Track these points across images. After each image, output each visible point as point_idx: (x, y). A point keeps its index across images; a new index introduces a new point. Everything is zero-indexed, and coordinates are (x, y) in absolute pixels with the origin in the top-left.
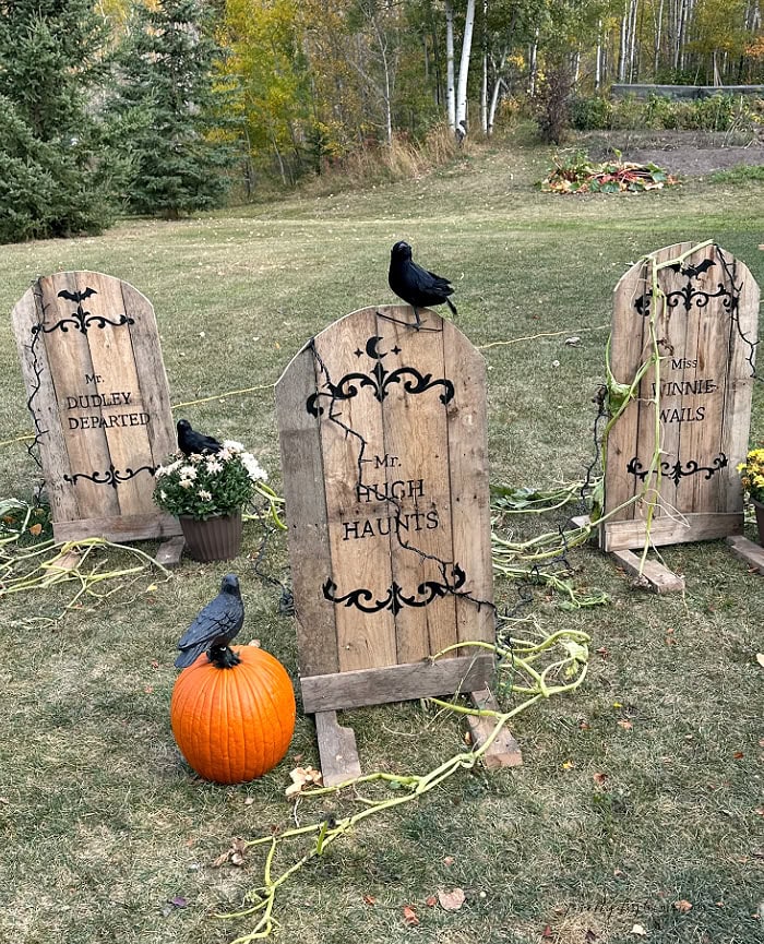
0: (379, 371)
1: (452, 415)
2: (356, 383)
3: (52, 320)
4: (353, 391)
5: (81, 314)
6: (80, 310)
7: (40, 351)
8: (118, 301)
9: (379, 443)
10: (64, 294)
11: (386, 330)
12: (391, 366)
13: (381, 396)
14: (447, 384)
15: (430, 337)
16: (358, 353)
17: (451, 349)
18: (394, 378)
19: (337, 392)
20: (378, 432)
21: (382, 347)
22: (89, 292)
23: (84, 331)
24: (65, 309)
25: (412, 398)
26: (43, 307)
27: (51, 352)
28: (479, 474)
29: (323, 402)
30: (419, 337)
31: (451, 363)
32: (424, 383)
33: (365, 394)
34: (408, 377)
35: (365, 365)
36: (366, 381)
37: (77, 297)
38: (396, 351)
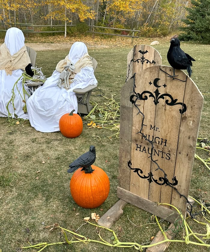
0: (157, 92)
1: (183, 119)
2: (148, 95)
3: (136, 59)
4: (146, 98)
5: (143, 58)
6: (143, 57)
7: (131, 68)
8: (153, 56)
9: (152, 120)
10: (140, 51)
11: (162, 76)
12: (162, 91)
13: (156, 102)
14: (184, 106)
15: (180, 83)
16: (150, 83)
17: (188, 91)
18: (162, 97)
19: (140, 97)
20: (153, 116)
21: (160, 83)
22: (147, 52)
23: (143, 63)
24: (140, 56)
25: (168, 107)
26: (134, 55)
27: (134, 67)
28: (191, 147)
29: (134, 98)
30: (175, 82)
31: (187, 97)
32: (174, 102)
33: (150, 100)
34: (168, 98)
35: (152, 89)
36: (151, 95)
37: (143, 53)
38: (165, 86)
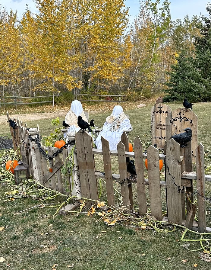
0: (181, 117)
1: (192, 125)
2: (177, 119)
3: (156, 111)
4: (177, 120)
5: (160, 111)
6: (160, 110)
7: (154, 116)
8: (166, 109)
9: (180, 128)
10: (158, 107)
11: (182, 111)
13: (181, 121)
14: (191, 120)
15: (189, 113)
16: (178, 114)
17: (192, 115)
18: (183, 119)
19: (174, 120)
20: (180, 126)
21: (181, 114)
22: (162, 107)
23: (161, 113)
24: (158, 109)
25: (185, 122)
26: (155, 109)
27: (155, 116)
28: (196, 135)
29: (172, 121)
30: (187, 112)
31: (192, 117)
32: (187, 120)
33: (178, 120)
34: (185, 119)
35: (179, 116)
36: (179, 119)
37: (160, 108)
38: (183, 114)
